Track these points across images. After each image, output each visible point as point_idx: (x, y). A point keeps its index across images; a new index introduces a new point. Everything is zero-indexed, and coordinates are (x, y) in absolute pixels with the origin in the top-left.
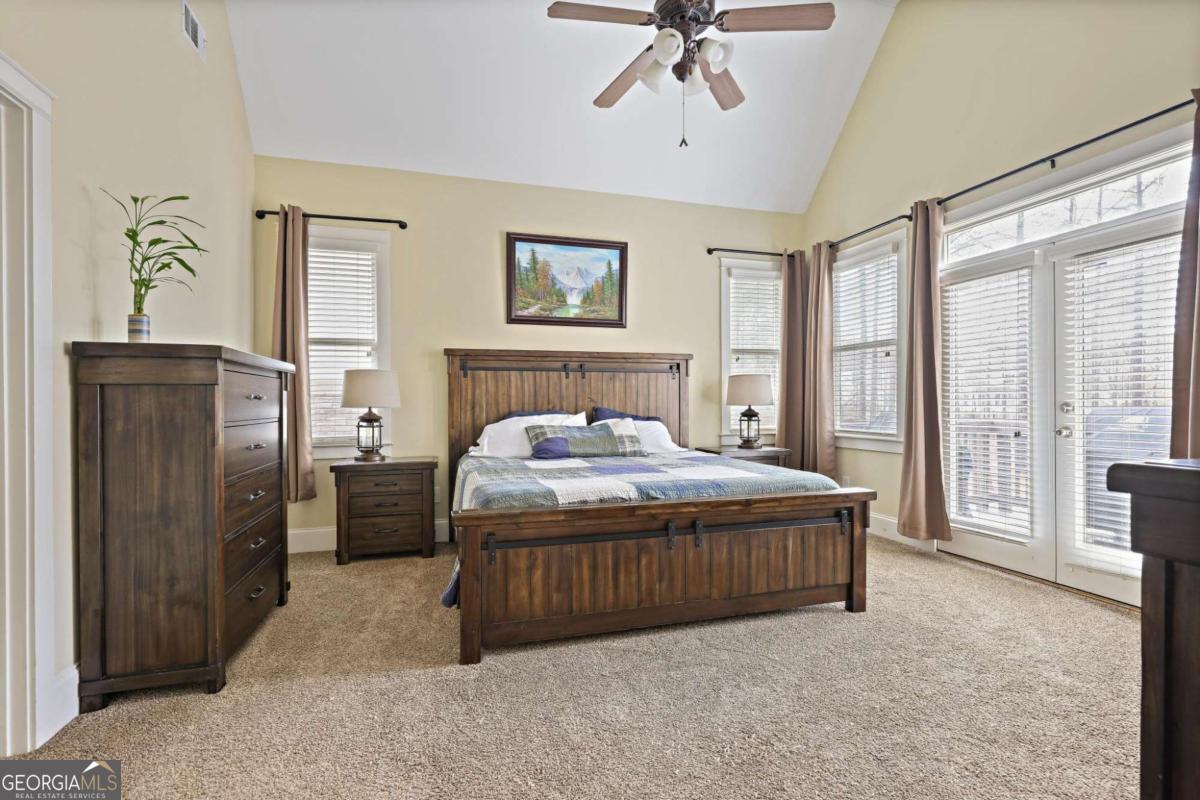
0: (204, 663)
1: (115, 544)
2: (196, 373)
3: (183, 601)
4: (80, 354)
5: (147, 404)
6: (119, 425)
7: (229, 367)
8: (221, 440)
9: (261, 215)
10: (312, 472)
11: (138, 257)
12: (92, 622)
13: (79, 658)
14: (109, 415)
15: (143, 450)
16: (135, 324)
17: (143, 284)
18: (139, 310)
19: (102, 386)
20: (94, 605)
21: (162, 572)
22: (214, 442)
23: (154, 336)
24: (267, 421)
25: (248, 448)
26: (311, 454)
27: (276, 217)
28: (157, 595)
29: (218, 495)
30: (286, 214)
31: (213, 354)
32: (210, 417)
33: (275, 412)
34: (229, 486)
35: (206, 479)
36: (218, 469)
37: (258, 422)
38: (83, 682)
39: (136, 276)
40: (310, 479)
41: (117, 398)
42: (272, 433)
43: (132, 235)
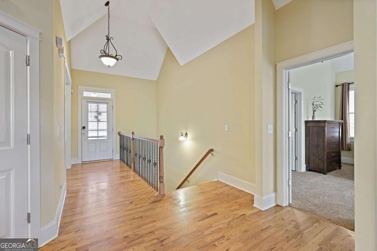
0: (323, 170)
1: (310, 149)
2: (322, 124)
3: (320, 159)
4: (306, 122)
5: (315, 129)
6: (311, 132)
7: (328, 123)
8: (326, 135)
9: (337, 86)
10: (350, 144)
11: (314, 107)
12: (307, 159)
13: (306, 164)
14: (310, 131)
15: (314, 136)
16: (313, 117)
17: (314, 111)
18: (314, 115)
19: (309, 126)
20: (308, 157)
21: (317, 155)
22: (325, 135)
23: (316, 119)
24: (336, 132)
25: (332, 137)
26: (350, 140)
27: (341, 86)
28: (316, 157)
29: (326, 144)
30: (343, 85)
31: (325, 122)
32: (324, 131)
33: (338, 130)
34: (328, 143)
35: (324, 141)
36: (326, 140)
37: (334, 132)
38: (306, 167)
39: (313, 110)
40: (349, 146)
41: (311, 128)
42: (337, 134)
43: (313, 104)
